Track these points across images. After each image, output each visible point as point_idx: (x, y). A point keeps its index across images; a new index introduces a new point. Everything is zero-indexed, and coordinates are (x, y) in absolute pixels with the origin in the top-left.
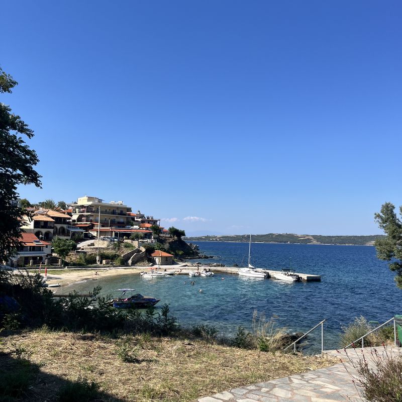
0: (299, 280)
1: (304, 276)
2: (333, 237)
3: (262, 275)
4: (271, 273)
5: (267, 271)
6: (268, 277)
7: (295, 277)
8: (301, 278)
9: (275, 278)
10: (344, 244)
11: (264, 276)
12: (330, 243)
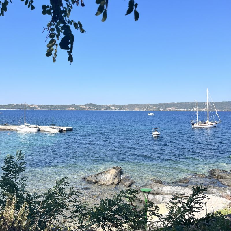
0: (61, 131)
1: (64, 128)
2: (49, 106)
3: (36, 129)
4: (41, 128)
5: (38, 127)
6: (39, 130)
7: (59, 129)
8: (62, 129)
9: (44, 131)
10: (56, 109)
11: (36, 130)
12: (47, 109)
